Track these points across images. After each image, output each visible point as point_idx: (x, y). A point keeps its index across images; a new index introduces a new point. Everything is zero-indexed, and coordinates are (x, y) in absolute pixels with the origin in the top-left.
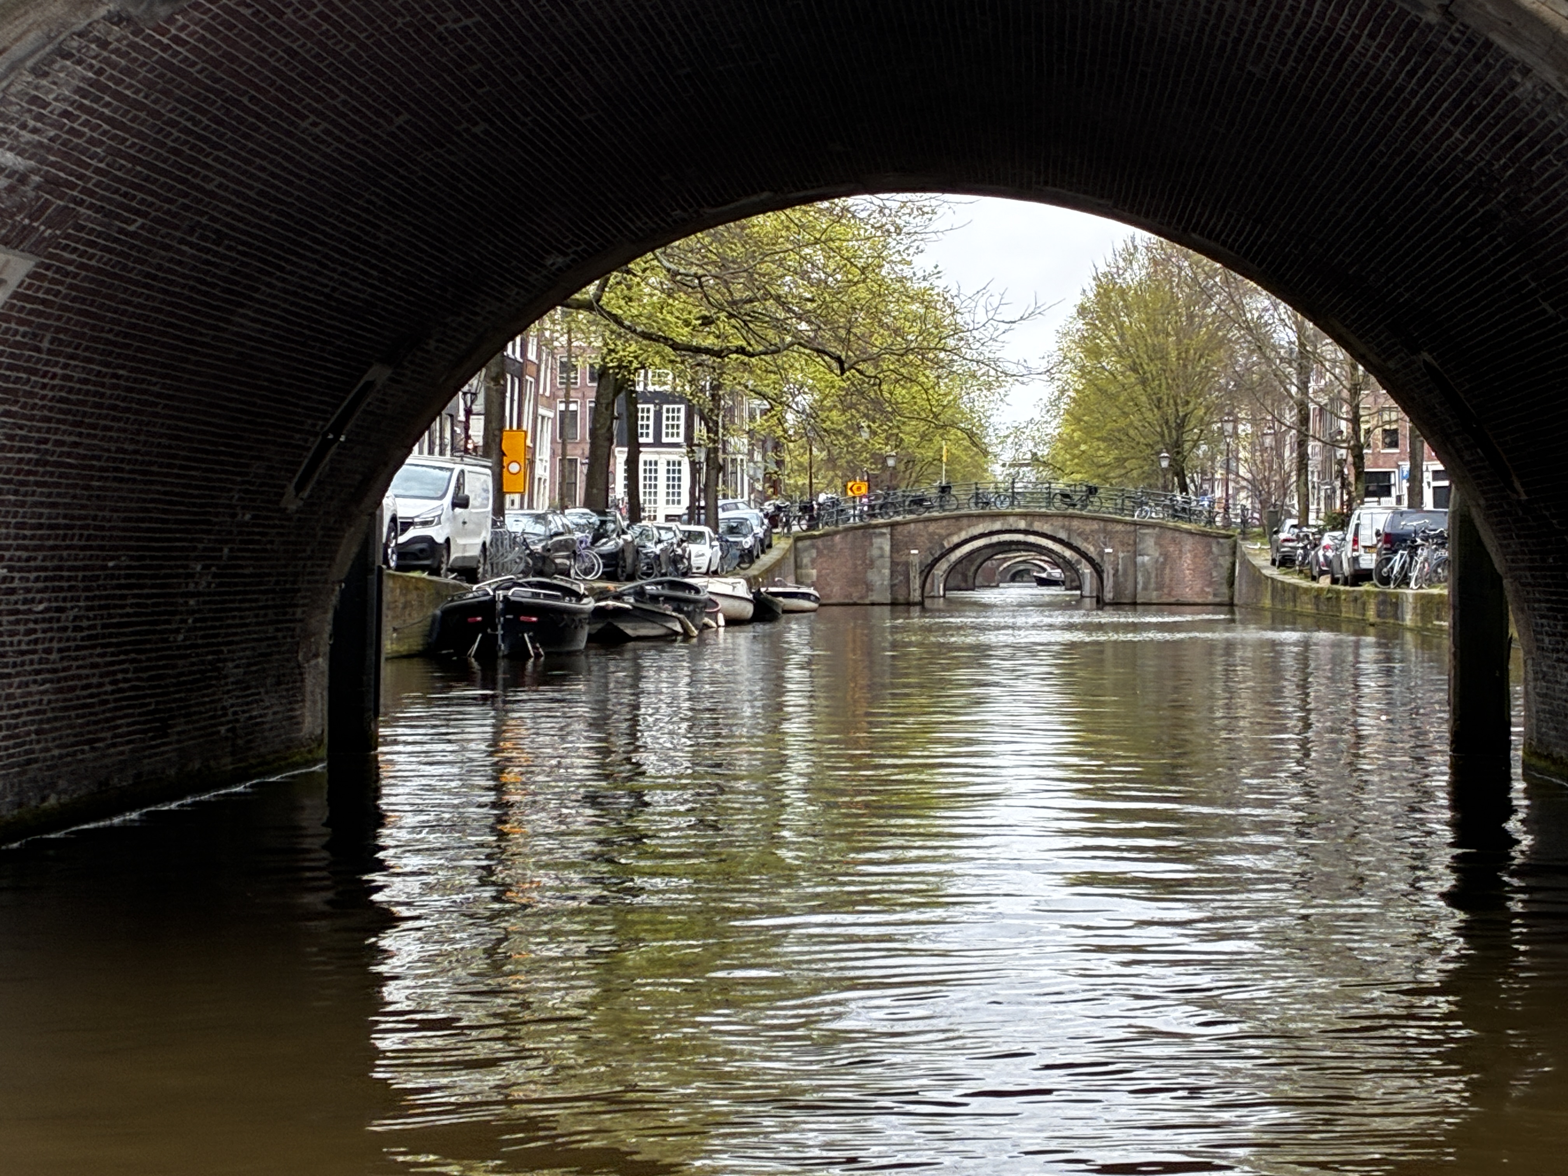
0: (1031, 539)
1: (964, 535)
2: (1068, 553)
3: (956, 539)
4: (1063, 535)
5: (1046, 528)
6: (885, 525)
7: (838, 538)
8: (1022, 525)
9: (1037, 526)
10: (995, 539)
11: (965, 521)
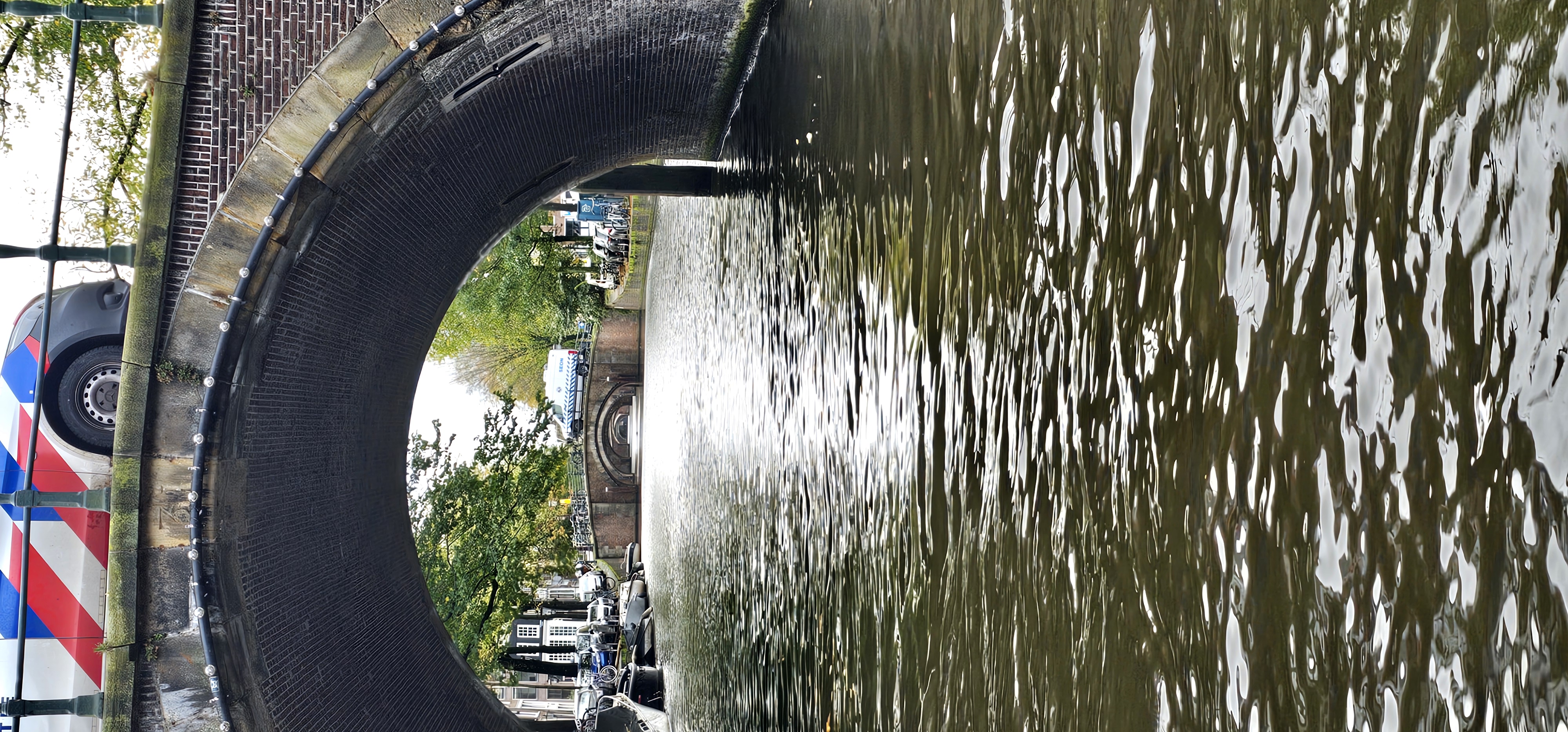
1: (598, 461)
2: (610, 402)
3: (600, 466)
4: (599, 405)
6: (591, 507)
7: (598, 534)
8: (592, 428)
9: (593, 419)
10: (601, 444)
11: (590, 460)
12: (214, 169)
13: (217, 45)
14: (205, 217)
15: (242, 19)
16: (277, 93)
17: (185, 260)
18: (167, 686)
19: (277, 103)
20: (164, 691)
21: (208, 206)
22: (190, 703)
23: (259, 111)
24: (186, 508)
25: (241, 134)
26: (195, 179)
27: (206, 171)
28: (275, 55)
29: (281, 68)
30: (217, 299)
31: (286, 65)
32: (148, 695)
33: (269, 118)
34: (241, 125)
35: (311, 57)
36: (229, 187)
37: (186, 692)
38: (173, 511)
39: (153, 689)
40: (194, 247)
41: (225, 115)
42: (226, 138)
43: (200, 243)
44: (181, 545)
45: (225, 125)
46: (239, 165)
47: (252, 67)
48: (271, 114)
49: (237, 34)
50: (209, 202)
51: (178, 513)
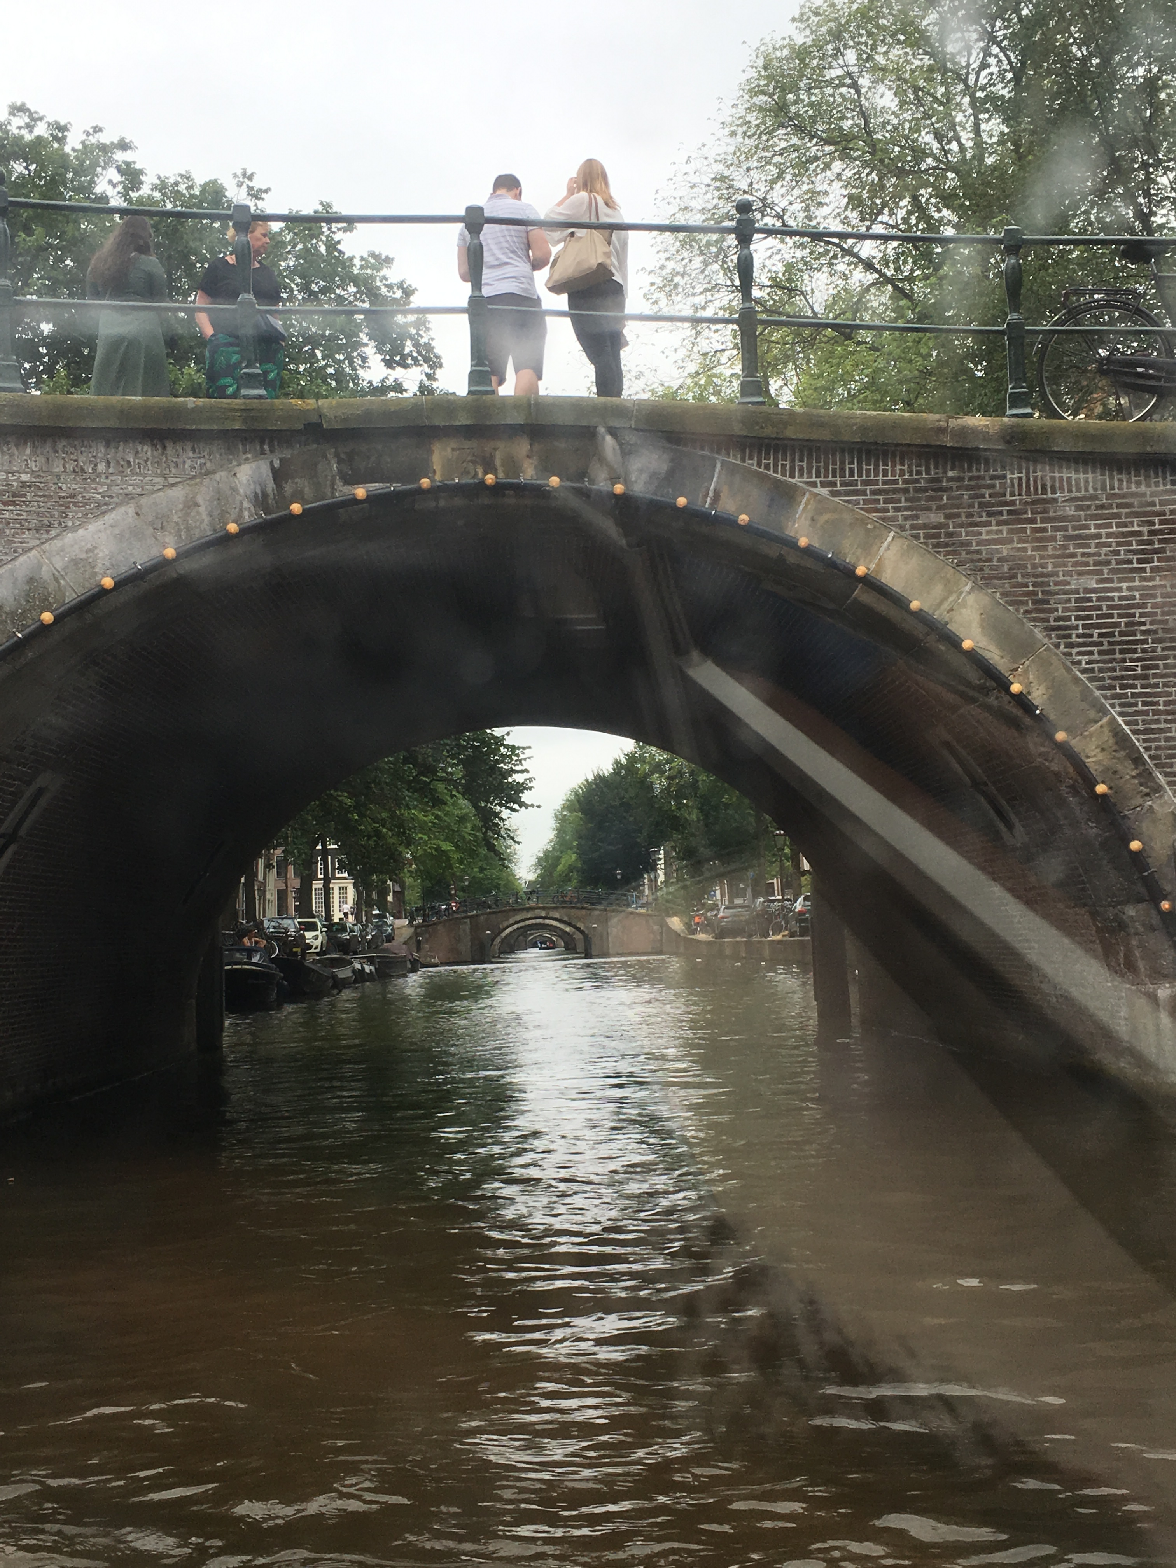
0: (547, 921)
4: (566, 919)
5: (557, 915)
6: (468, 918)
7: (440, 926)
8: (543, 914)
9: (551, 914)
11: (511, 913)
12: (854, 484)
13: (993, 478)
14: (801, 475)
15: (1026, 503)
16: (947, 545)
17: (751, 458)
18: (277, 464)
19: (936, 546)
20: (272, 463)
21: (814, 479)
22: (259, 491)
23: (924, 526)
24: (476, 474)
25: (897, 509)
26: (843, 463)
27: (852, 474)
28: (987, 540)
29: (974, 548)
30: (711, 494)
31: (978, 552)
32: (266, 447)
33: (917, 537)
34: (907, 509)
35: (991, 577)
36: (836, 499)
37: (271, 485)
38: (471, 461)
39: (272, 451)
40: (767, 467)
41: (917, 490)
42: (890, 494)
43: (771, 473)
44: (435, 472)
45: (906, 491)
46: (862, 509)
47: (972, 516)
48: (922, 540)
49: (1008, 498)
50: (818, 480)
51: (471, 467)
